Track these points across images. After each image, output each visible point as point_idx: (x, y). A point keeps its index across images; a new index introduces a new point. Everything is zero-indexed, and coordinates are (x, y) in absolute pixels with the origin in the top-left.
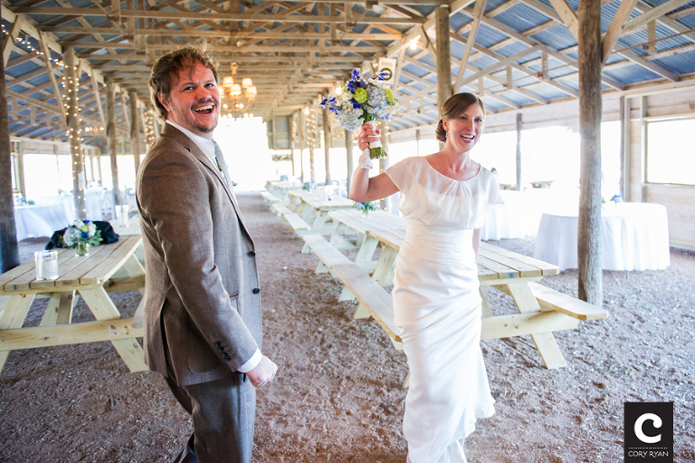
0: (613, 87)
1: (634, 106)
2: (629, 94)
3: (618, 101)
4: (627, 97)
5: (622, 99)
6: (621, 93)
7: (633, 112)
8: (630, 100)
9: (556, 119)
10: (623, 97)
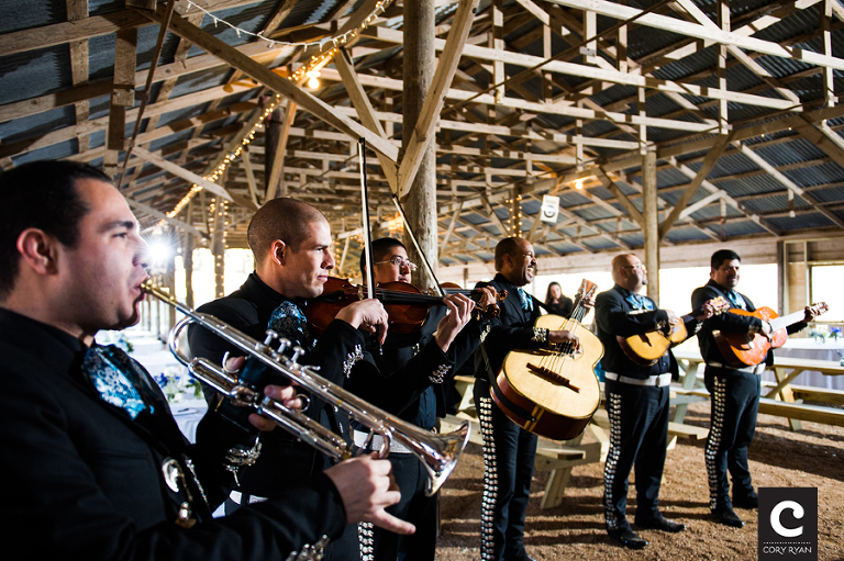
0: (771, 232)
1: (793, 251)
2: (788, 240)
3: (775, 245)
4: (786, 242)
5: (780, 245)
6: (777, 239)
7: (793, 256)
8: (789, 245)
9: (684, 261)
10: (782, 242)
